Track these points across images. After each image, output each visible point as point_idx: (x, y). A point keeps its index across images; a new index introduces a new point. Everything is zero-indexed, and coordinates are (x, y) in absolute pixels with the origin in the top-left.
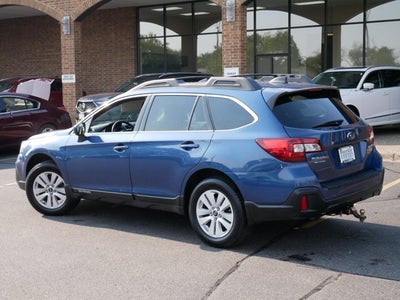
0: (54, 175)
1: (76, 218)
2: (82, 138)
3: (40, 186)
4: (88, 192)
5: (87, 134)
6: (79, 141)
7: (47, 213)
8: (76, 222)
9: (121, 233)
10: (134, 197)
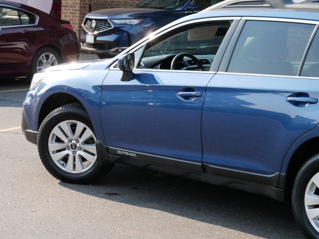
0: (80, 126)
1: (109, 190)
2: (128, 75)
3: (58, 140)
4: (133, 154)
5: (135, 71)
6: (123, 79)
7: (66, 180)
8: (110, 196)
9: (180, 219)
10: (204, 168)
